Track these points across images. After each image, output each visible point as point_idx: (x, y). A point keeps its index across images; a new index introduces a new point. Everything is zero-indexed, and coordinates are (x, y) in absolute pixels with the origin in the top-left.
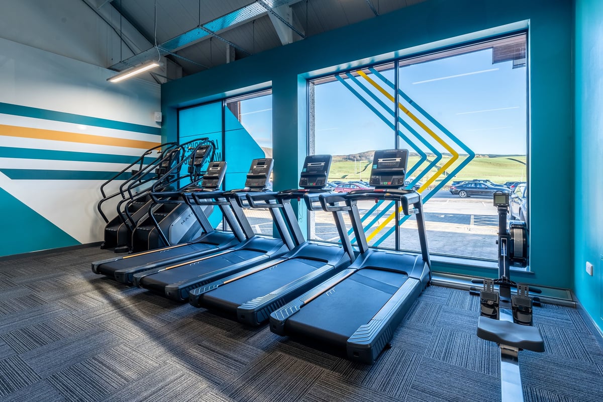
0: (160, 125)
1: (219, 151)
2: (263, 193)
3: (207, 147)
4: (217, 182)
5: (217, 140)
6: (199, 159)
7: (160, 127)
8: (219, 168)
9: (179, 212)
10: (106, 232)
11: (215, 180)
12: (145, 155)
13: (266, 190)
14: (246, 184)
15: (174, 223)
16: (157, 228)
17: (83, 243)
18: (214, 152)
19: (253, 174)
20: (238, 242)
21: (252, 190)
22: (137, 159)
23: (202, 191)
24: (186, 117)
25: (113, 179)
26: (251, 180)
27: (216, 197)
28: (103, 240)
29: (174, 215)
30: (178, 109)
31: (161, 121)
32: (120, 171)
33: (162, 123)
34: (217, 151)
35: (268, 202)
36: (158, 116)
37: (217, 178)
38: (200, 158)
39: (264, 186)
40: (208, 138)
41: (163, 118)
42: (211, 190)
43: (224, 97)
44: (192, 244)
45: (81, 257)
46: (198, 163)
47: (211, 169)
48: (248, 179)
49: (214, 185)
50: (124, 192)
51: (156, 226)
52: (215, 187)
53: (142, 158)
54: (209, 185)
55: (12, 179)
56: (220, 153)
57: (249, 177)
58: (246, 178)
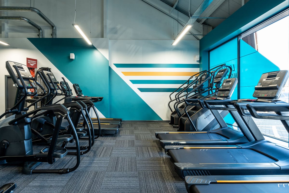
0: (199, 62)
1: (235, 72)
2: (273, 104)
3: (224, 71)
4: (228, 93)
5: (234, 65)
6: (219, 79)
7: (199, 63)
8: (230, 83)
9: (203, 112)
10: (171, 117)
11: (226, 92)
12: (190, 79)
13: (276, 101)
14: (253, 95)
15: (199, 118)
16: (189, 119)
17: (163, 120)
18: (231, 73)
19: (261, 86)
20: (247, 141)
21: (259, 100)
22: (186, 81)
23: (216, 99)
24: (213, 54)
25: (175, 92)
26: (259, 91)
27: (227, 104)
28: (170, 120)
29: (200, 113)
30: (209, 51)
31: (199, 60)
32: (178, 88)
33: (200, 61)
34: (233, 73)
35: (279, 114)
36: (197, 58)
37: (228, 90)
38: (219, 77)
39: (275, 97)
40: (225, 64)
41: (200, 58)
42: (222, 99)
43: (239, 33)
44: (210, 133)
45: (160, 126)
46: (218, 81)
47: (224, 84)
48: (256, 91)
49: (226, 95)
50: (180, 98)
51: (189, 118)
52: (227, 97)
53: (189, 81)
54: (222, 95)
55: (141, 92)
56: (236, 73)
57: (257, 89)
58: (254, 90)
